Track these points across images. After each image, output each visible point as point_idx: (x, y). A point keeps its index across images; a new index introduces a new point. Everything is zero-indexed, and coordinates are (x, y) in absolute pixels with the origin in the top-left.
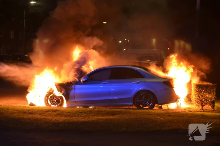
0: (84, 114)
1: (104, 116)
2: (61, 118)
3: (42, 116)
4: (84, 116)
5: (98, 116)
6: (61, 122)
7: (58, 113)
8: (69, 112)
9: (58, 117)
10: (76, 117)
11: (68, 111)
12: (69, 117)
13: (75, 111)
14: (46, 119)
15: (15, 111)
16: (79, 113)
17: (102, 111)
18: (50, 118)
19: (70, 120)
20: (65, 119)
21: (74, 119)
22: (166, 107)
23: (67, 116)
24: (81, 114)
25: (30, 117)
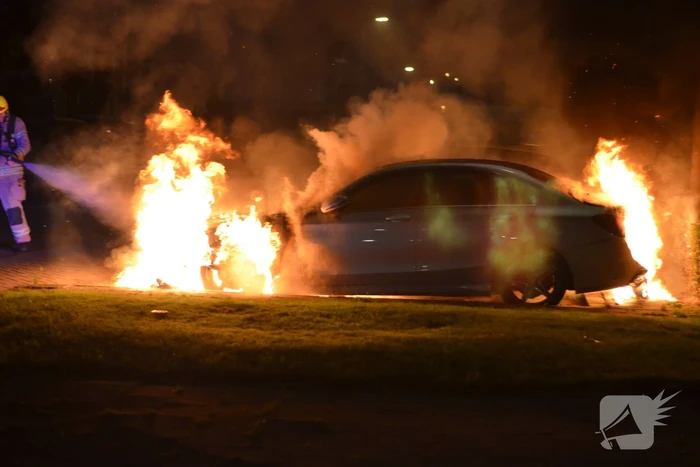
0: (336, 320)
1: (402, 328)
2: (259, 332)
3: (197, 326)
4: (337, 329)
5: (383, 329)
6: (265, 348)
7: (248, 316)
8: (286, 314)
9: (251, 330)
10: (312, 332)
11: (283, 311)
12: (286, 330)
13: (306, 310)
14: (211, 337)
15: (108, 306)
16: (318, 318)
17: (396, 312)
18: (226, 332)
19: (292, 341)
20: (276, 337)
21: (303, 337)
22: (601, 300)
23: (280, 326)
24: (325, 319)
25: (157, 328)
